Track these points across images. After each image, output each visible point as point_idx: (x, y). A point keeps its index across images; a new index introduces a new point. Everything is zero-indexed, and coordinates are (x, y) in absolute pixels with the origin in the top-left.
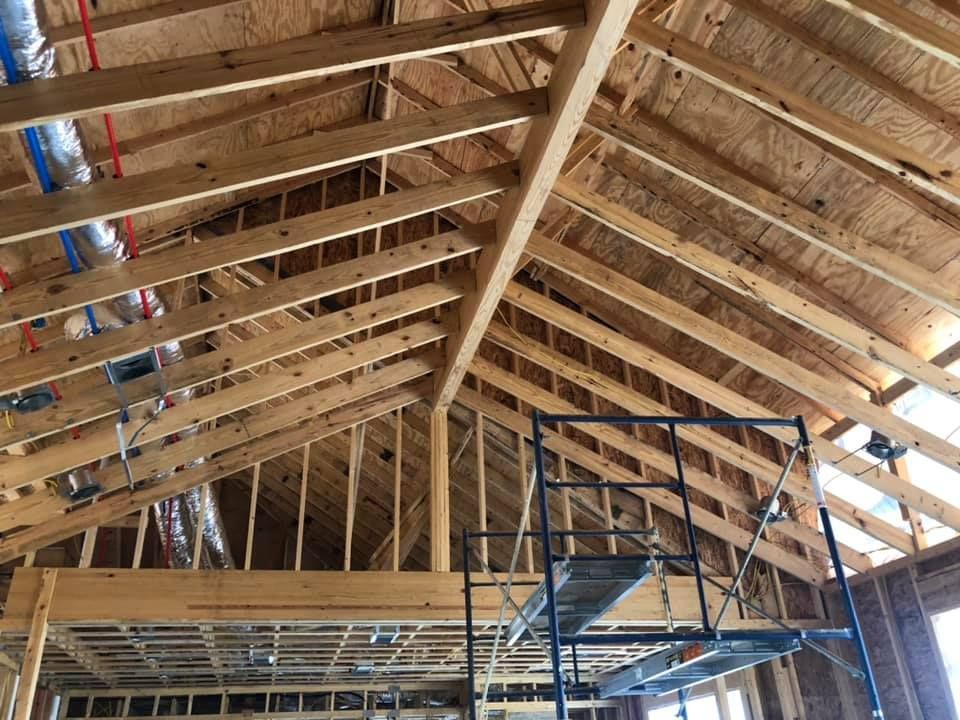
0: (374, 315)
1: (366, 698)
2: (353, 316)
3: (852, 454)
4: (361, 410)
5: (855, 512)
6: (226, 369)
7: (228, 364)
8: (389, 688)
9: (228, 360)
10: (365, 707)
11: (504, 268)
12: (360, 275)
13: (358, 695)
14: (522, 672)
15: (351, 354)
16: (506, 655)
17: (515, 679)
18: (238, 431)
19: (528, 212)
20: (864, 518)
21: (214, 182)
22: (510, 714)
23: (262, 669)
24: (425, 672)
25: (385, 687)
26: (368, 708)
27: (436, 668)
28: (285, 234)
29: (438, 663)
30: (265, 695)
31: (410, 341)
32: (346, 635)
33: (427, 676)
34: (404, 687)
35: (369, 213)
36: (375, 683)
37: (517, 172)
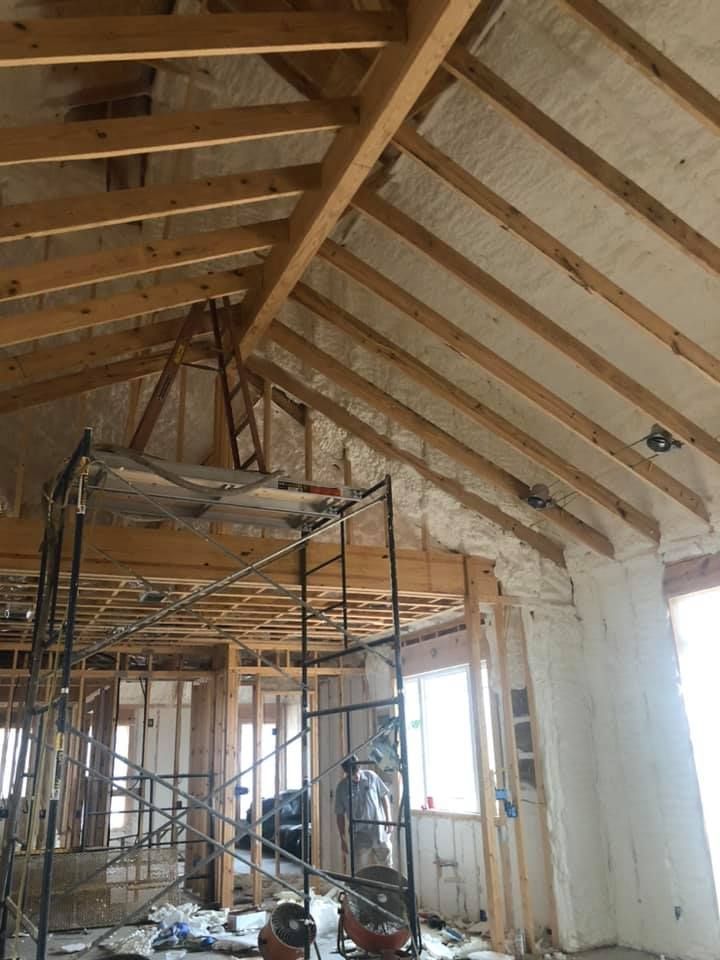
0: (178, 254)
1: (118, 659)
2: (157, 252)
3: (628, 447)
4: (143, 364)
5: (618, 503)
6: (13, 292)
7: (15, 286)
8: (143, 651)
9: (14, 282)
10: (118, 667)
11: (326, 219)
12: (173, 202)
13: (111, 657)
14: (278, 639)
15: (145, 297)
16: (270, 620)
17: (269, 646)
18: (12, 368)
19: (366, 156)
20: (627, 509)
21: (35, 50)
22: (262, 678)
23: (15, 625)
24: (183, 636)
25: (138, 650)
26: (120, 668)
27: (196, 631)
28: (102, 135)
29: (199, 626)
30: (13, 652)
31: (208, 292)
32: (116, 591)
33: (184, 639)
34: (158, 650)
35: (197, 128)
36: (129, 646)
37: (357, 110)
